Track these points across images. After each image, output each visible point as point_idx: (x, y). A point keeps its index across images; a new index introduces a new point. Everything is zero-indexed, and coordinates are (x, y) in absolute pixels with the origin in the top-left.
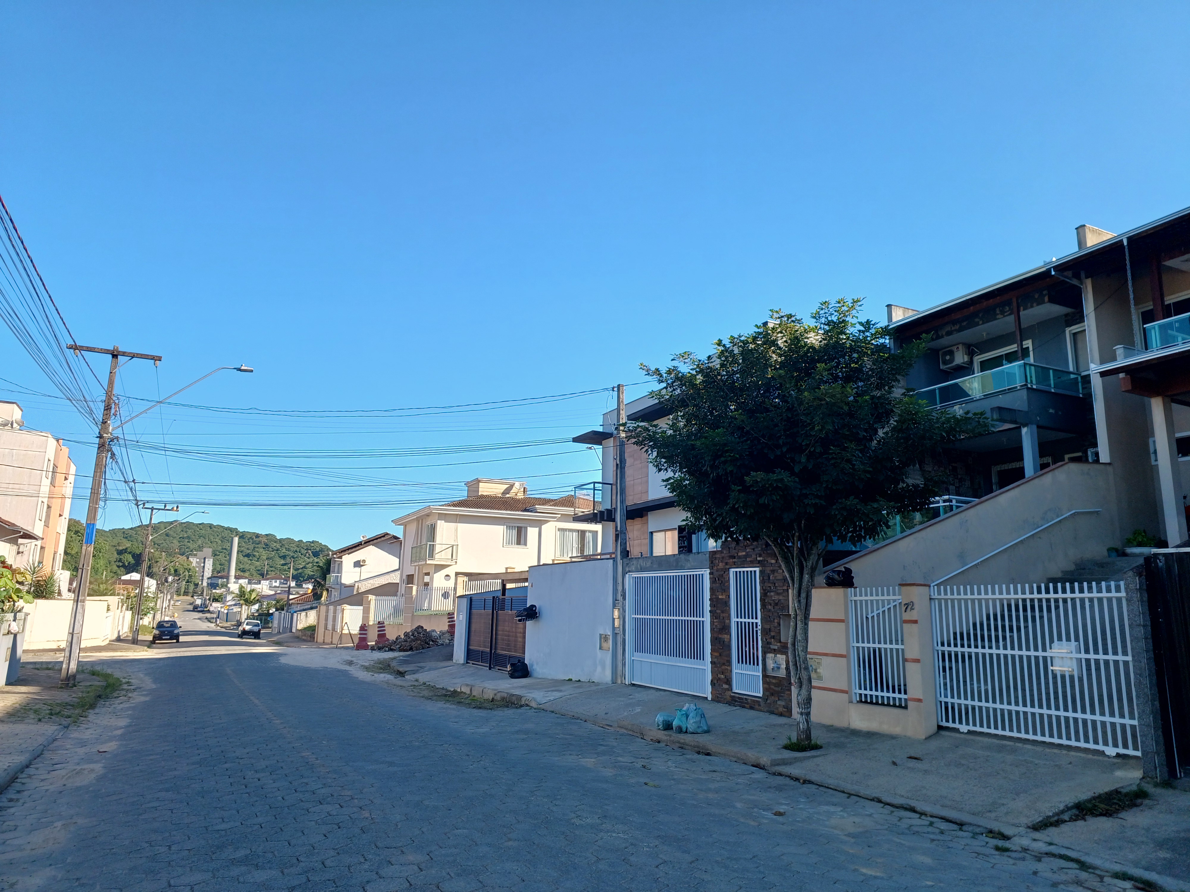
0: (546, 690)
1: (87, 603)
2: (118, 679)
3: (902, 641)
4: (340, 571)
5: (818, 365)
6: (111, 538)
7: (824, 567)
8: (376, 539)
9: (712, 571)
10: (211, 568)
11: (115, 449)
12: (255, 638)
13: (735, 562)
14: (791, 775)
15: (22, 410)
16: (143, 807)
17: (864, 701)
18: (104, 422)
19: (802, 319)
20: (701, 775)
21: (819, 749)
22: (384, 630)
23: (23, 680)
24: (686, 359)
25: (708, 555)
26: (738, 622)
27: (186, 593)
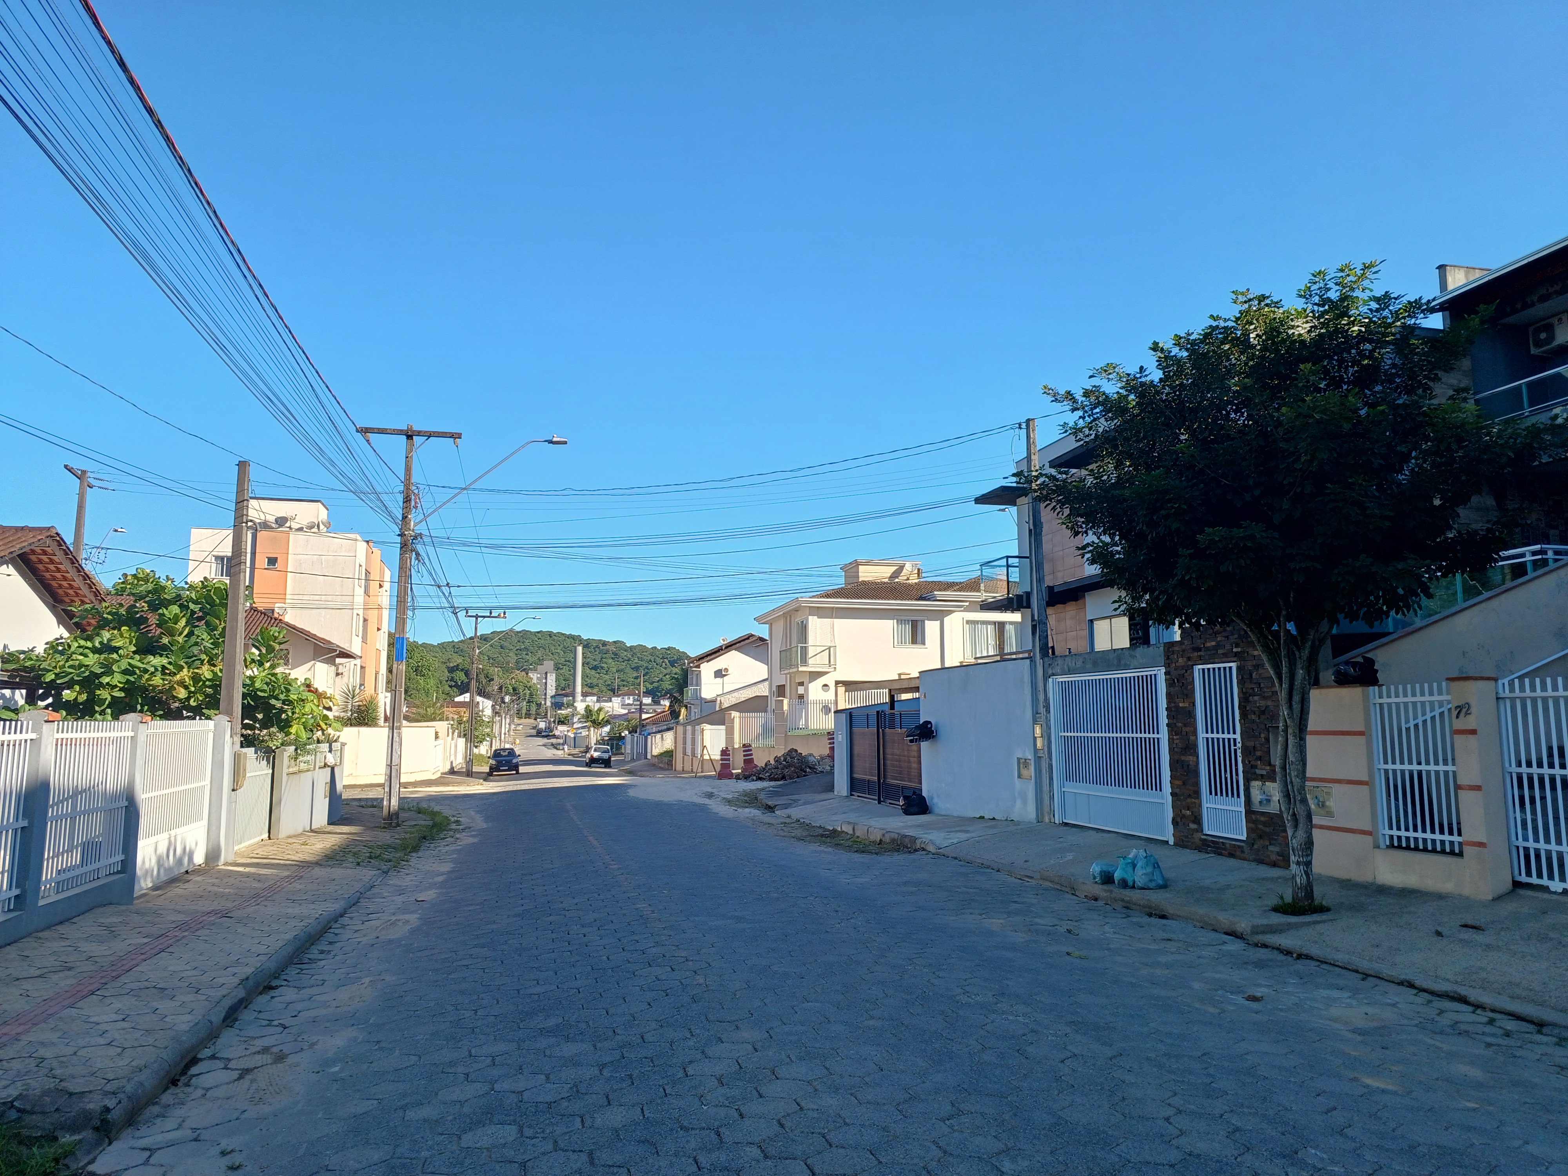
0: (949, 830)
1: (404, 731)
2: (447, 817)
3: (1453, 759)
4: (698, 683)
5: (1302, 366)
6: (441, 654)
7: (1334, 658)
8: (739, 642)
9: (1168, 669)
10: (554, 685)
11: (420, 548)
12: (605, 767)
13: (1200, 656)
14: (1281, 947)
15: (327, 509)
16: (454, 964)
17: (1396, 845)
18: (405, 518)
19: (1281, 300)
20: (1149, 944)
21: (1325, 911)
22: (751, 755)
23: (345, 819)
24: (1110, 374)
25: (1162, 648)
26: (1207, 739)
27: (528, 716)
